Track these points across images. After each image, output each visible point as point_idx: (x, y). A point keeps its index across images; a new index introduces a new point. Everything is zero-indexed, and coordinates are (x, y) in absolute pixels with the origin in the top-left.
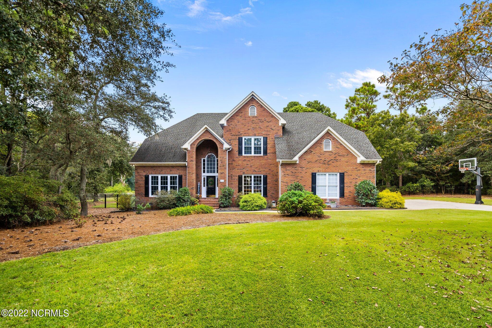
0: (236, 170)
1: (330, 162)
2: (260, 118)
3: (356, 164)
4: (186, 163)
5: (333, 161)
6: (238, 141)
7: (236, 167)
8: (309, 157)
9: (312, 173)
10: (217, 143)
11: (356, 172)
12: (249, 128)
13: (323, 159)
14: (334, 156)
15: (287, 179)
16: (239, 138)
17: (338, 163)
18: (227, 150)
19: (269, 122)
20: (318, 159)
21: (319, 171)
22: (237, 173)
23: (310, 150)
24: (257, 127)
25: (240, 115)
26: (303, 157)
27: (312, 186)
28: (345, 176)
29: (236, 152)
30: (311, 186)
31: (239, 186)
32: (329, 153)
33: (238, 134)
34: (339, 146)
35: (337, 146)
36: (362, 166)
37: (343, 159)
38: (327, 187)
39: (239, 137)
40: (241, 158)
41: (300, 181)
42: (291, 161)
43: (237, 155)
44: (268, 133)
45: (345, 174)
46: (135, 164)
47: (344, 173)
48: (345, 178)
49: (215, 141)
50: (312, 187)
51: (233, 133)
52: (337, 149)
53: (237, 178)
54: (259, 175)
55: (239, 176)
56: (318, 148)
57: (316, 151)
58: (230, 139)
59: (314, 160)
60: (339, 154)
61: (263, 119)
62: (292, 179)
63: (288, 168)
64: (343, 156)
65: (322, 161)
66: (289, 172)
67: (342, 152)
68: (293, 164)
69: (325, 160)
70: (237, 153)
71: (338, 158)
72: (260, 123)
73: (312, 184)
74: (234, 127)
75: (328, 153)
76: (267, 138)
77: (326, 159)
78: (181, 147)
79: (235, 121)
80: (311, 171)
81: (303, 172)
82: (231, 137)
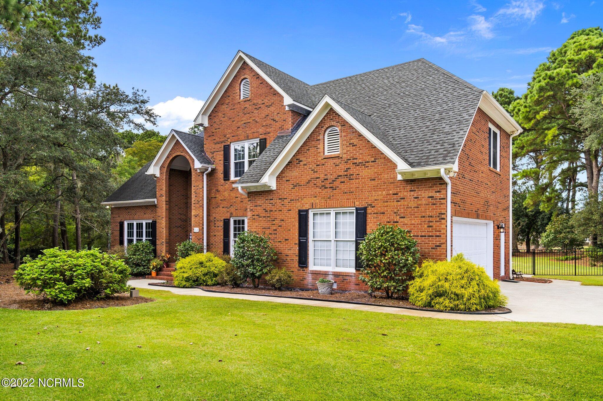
0: (221, 208)
1: (337, 183)
2: (255, 102)
3: (394, 181)
4: (155, 200)
5: (343, 180)
6: (223, 152)
7: (221, 203)
8: (294, 173)
9: (300, 211)
10: (190, 161)
11: (395, 203)
12: (239, 124)
13: (322, 176)
14: (343, 166)
15: (257, 224)
16: (224, 146)
17: (354, 184)
18: (204, 172)
19: (268, 107)
20: (313, 176)
21: (314, 206)
22: (220, 214)
23: (298, 157)
24: (251, 120)
25: (227, 101)
26: (283, 175)
27: (299, 240)
28: (369, 216)
29: (220, 175)
30: (297, 242)
31: (224, 240)
32: (334, 161)
33: (223, 140)
34: (355, 141)
35: (352, 141)
36: (409, 187)
37: (365, 173)
38: (333, 244)
39: (225, 144)
40: (227, 185)
41: (278, 230)
42: (256, 187)
43: (223, 181)
44: (268, 130)
45: (369, 210)
46: (109, 205)
47: (365, 209)
48: (368, 220)
49: (188, 157)
50: (300, 242)
51: (218, 140)
52: (351, 148)
53: (222, 224)
54: (241, 219)
55: (224, 220)
56: (312, 150)
57: (308, 159)
58: (213, 150)
59: (305, 179)
60: (355, 161)
61: (260, 102)
62: (266, 225)
63: (259, 202)
64: (364, 164)
65: (319, 182)
66: (259, 210)
67: (362, 155)
68: (266, 192)
69: (326, 177)
70: (222, 175)
71: (354, 170)
72: (256, 111)
73: (300, 236)
74: (218, 127)
75: (331, 160)
76: (265, 139)
77: (329, 177)
78: (146, 173)
79: (220, 114)
80: (299, 206)
81: (285, 209)
82: (214, 146)
